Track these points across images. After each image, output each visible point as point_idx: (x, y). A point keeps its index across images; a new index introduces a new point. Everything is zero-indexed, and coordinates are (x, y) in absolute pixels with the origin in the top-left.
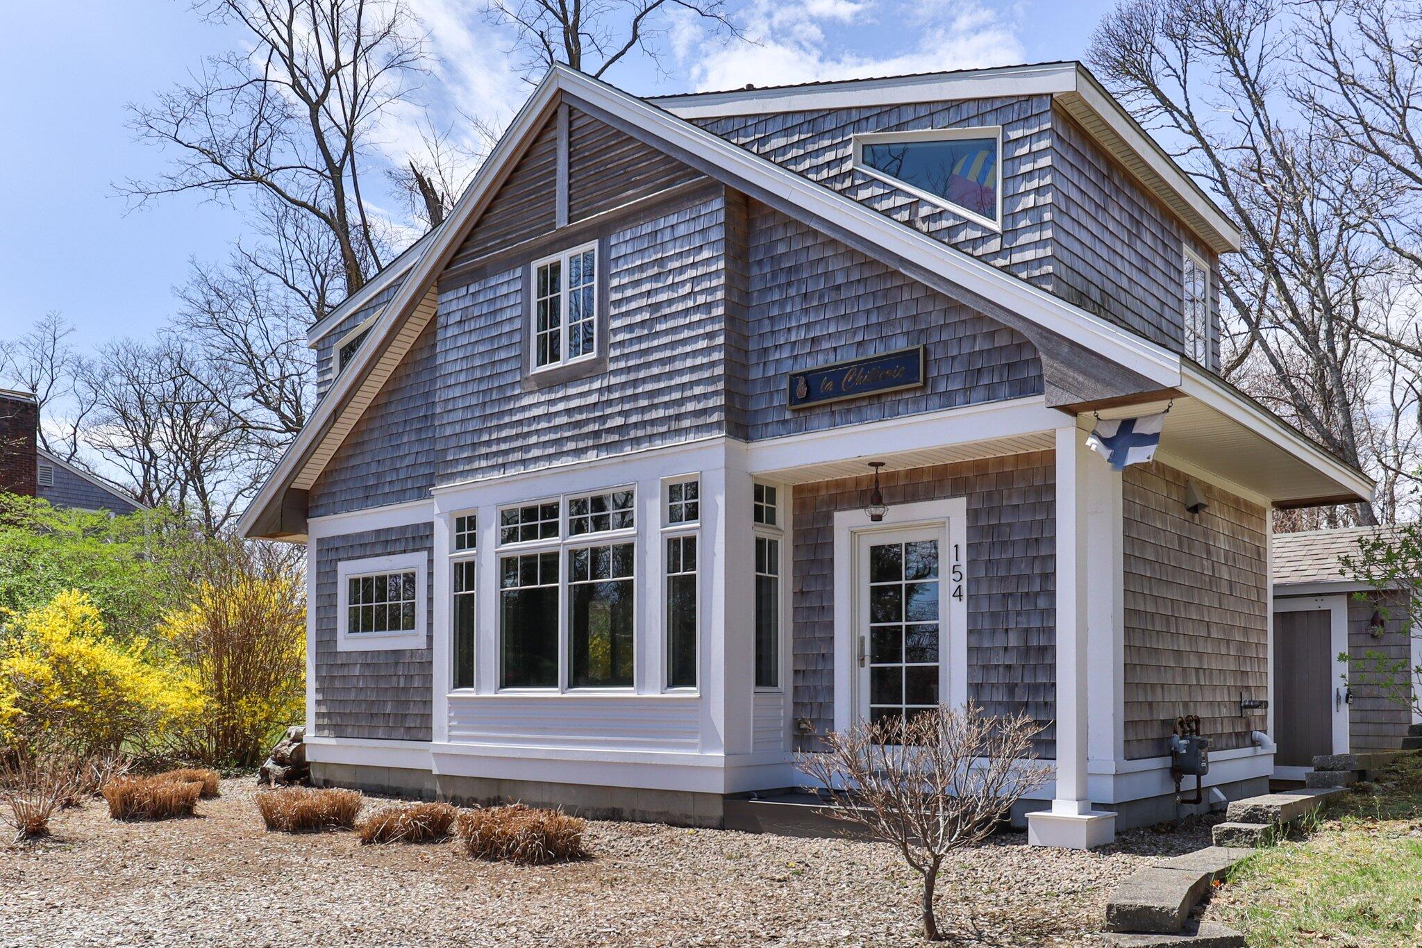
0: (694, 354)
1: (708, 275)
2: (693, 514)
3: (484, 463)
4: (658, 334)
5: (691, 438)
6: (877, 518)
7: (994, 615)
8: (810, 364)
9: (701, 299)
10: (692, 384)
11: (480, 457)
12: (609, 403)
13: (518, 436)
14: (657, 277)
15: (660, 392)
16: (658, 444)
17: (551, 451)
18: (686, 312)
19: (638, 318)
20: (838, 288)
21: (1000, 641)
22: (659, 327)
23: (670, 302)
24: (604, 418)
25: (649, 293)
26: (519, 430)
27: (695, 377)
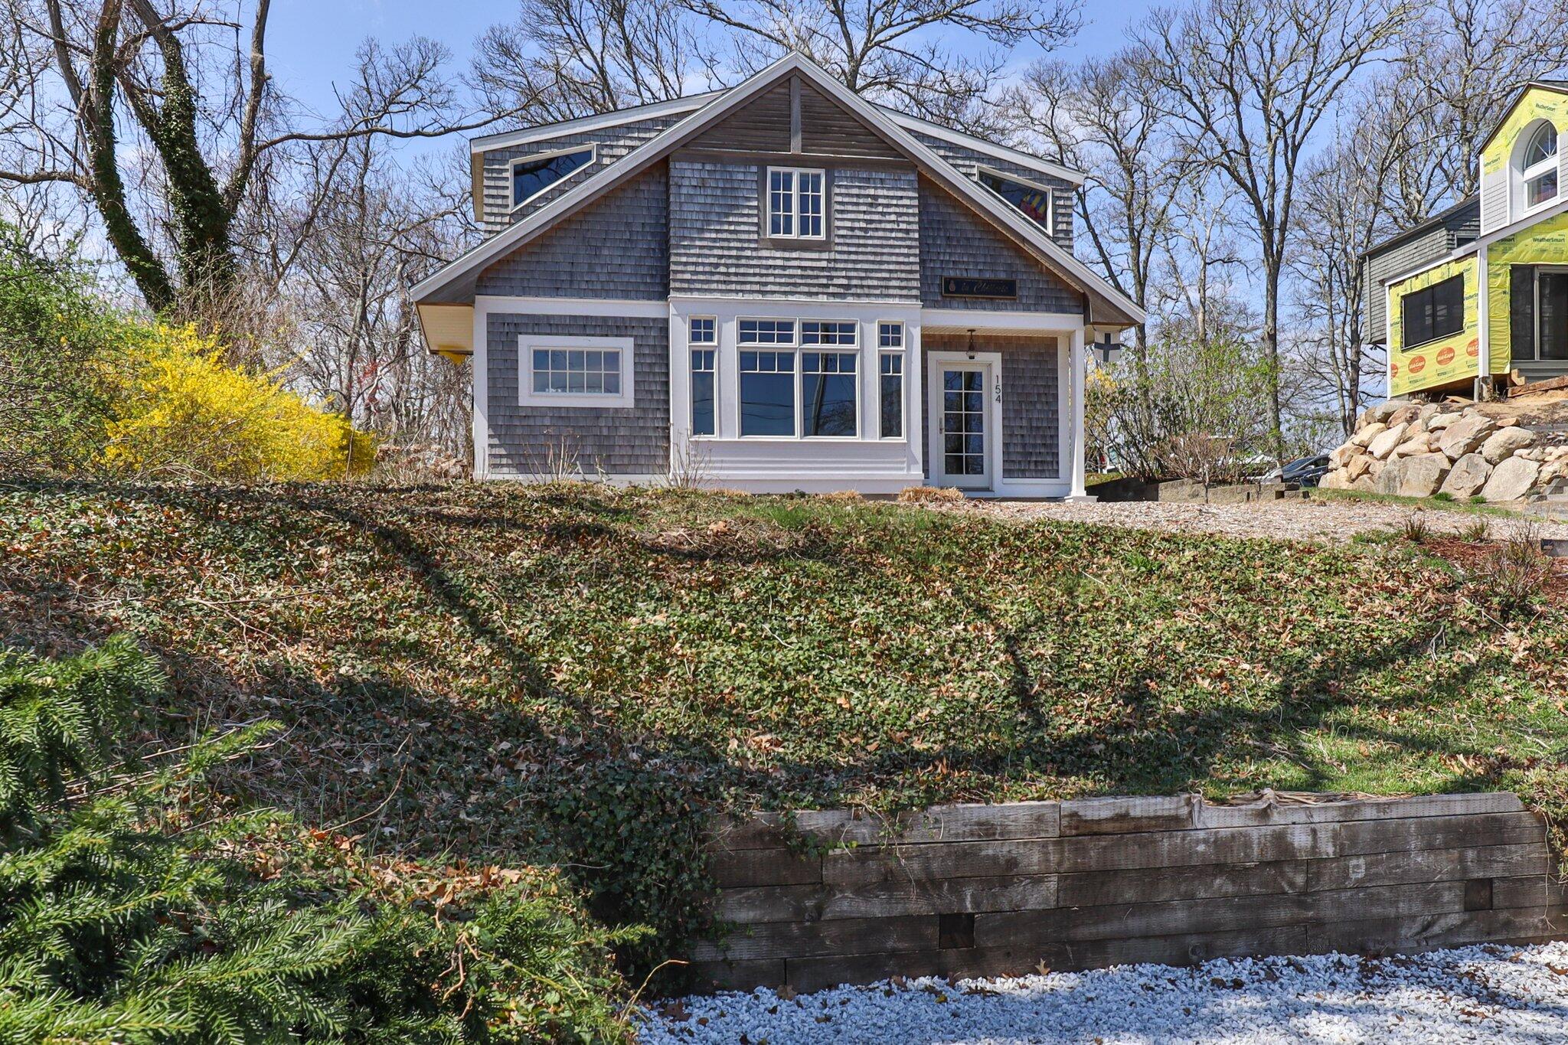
0: (897, 255)
1: (907, 214)
2: (897, 342)
3: (723, 287)
4: (871, 238)
5: (897, 301)
6: (972, 358)
7: (1015, 411)
8: (952, 274)
9: (903, 226)
10: (896, 271)
11: (718, 282)
12: (836, 269)
13: (755, 275)
14: (871, 205)
15: (872, 270)
16: (873, 300)
17: (787, 289)
18: (892, 230)
19: (857, 225)
20: (968, 239)
21: (1018, 424)
22: (870, 233)
23: (880, 222)
24: (831, 278)
25: (864, 212)
26: (757, 271)
27: (897, 267)
